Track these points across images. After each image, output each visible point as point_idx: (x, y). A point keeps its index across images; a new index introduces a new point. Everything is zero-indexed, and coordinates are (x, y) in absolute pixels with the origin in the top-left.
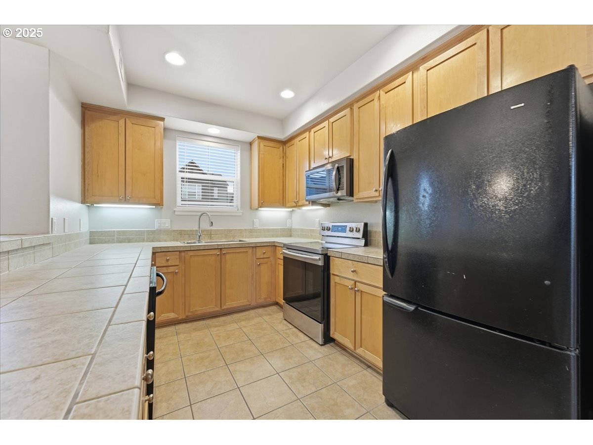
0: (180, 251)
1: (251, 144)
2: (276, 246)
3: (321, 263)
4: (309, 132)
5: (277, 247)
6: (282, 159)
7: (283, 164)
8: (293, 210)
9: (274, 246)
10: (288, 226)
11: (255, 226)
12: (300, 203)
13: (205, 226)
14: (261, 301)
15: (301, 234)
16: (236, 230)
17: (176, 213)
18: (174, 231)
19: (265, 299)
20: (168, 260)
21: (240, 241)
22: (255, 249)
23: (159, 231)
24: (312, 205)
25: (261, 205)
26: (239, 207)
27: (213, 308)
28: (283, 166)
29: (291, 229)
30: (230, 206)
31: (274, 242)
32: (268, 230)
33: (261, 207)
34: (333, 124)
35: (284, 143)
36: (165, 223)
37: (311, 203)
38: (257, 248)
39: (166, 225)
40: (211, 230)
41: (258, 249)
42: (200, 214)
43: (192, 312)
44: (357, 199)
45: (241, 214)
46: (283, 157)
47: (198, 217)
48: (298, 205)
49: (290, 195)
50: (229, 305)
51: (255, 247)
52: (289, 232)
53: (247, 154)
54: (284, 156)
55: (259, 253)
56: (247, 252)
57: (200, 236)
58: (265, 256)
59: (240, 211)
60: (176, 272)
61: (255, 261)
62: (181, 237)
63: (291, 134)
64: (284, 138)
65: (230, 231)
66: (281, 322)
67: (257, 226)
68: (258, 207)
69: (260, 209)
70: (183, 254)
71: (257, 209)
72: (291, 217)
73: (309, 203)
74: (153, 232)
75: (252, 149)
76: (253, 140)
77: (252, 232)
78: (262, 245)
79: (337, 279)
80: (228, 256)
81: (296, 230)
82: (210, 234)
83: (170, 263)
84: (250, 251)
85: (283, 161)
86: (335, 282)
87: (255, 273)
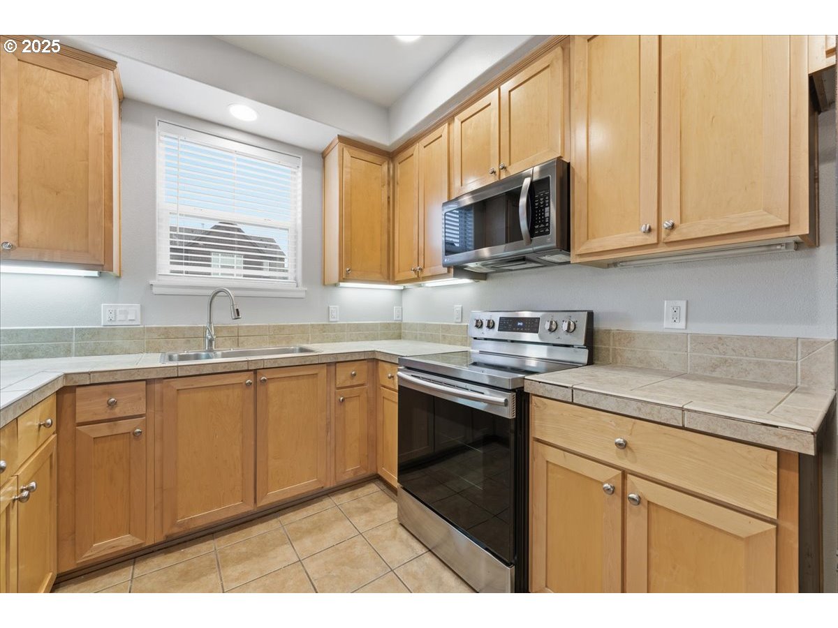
0: (149, 382)
1: (324, 155)
2: (378, 360)
3: (508, 413)
4: (449, 124)
5: (380, 363)
6: (386, 187)
7: (389, 198)
8: (405, 289)
9: (373, 361)
10: (395, 318)
11: (331, 320)
12: (427, 273)
13: (223, 317)
14: (348, 475)
15: (421, 335)
16: (292, 326)
17: (155, 290)
18: (150, 330)
19: (356, 471)
20: (112, 405)
21: (302, 350)
22: (333, 368)
23: (111, 331)
24: (455, 276)
25: (345, 277)
26: (300, 281)
27: (237, 507)
28: (389, 202)
29: (400, 324)
30: (280, 278)
31: (373, 352)
32: (358, 327)
33: (344, 280)
34: (511, 93)
35: (391, 155)
36: (126, 313)
37: (452, 270)
38: (338, 364)
39: (130, 317)
40: (238, 328)
41: (340, 368)
42: (211, 292)
43: (181, 525)
44: (581, 255)
45: (303, 295)
46: (389, 184)
47: (207, 300)
48: (421, 275)
49: (403, 258)
50: (274, 495)
51: (333, 363)
52: (396, 331)
53: (316, 174)
54: (392, 181)
55: (343, 375)
56: (316, 374)
57: (211, 341)
58: (355, 382)
59: (301, 288)
60: (135, 434)
61: (333, 395)
62: (167, 343)
63: (406, 134)
64: (392, 144)
65: (281, 328)
66: (394, 536)
67: (336, 318)
68: (340, 281)
69: (342, 284)
70: (157, 387)
71: (335, 285)
72: (400, 303)
73: (449, 272)
74: (95, 333)
75: (327, 165)
76: (328, 147)
77: (328, 331)
78: (349, 359)
79: (553, 456)
80: (272, 387)
81: (411, 326)
82: (236, 336)
83: (118, 412)
84: (323, 372)
85: (389, 191)
86: (547, 462)
87: (333, 420)
